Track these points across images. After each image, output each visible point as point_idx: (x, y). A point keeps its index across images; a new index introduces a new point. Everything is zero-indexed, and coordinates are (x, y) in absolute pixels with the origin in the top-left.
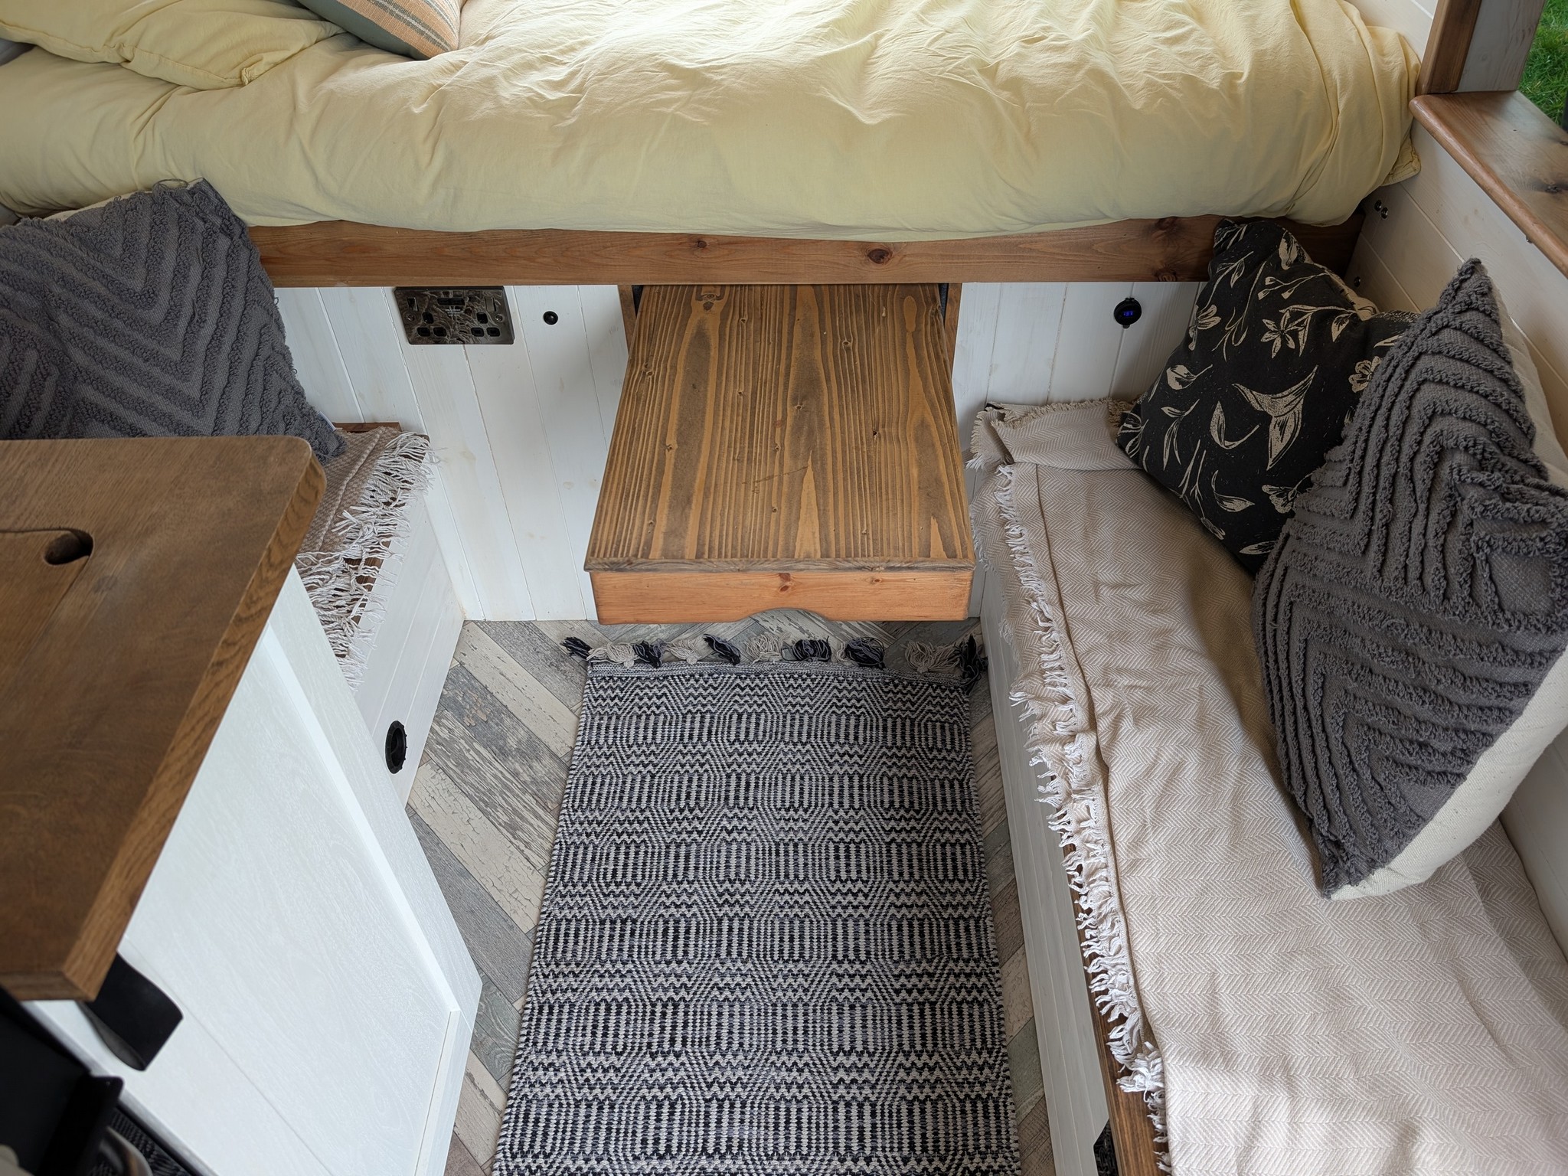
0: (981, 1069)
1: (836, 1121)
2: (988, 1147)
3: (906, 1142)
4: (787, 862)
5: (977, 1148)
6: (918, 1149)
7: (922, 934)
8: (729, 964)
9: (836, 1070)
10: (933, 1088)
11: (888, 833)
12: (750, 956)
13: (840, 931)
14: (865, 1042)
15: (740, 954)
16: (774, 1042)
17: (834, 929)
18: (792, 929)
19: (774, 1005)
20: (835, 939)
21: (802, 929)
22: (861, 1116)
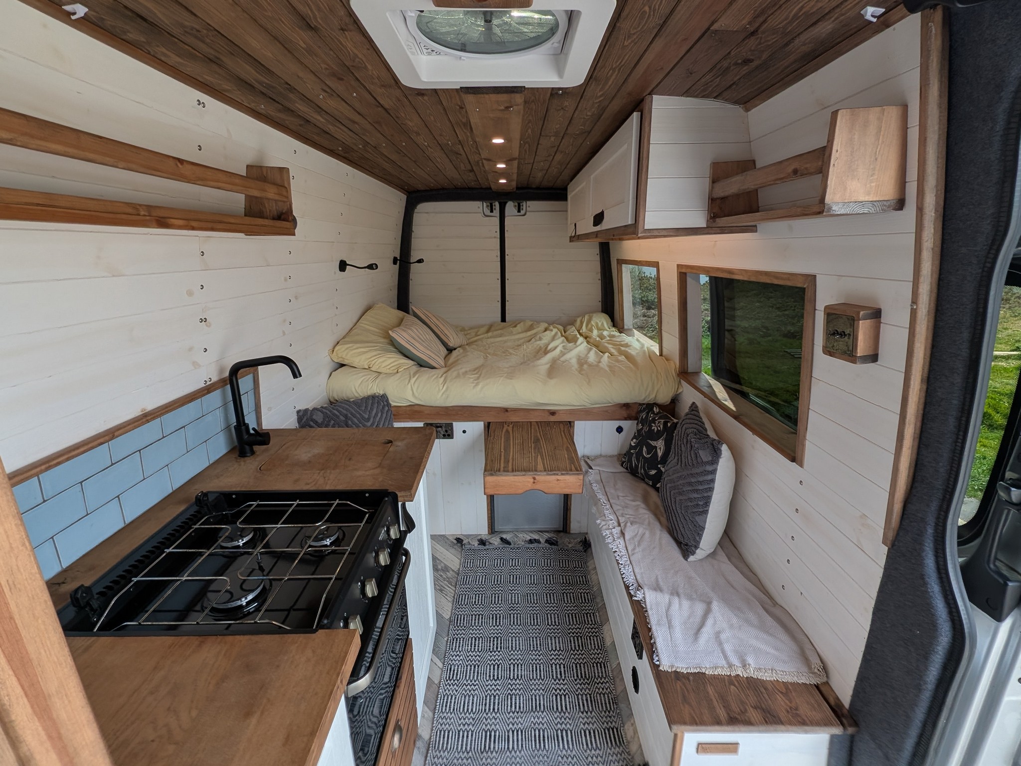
0: (598, 654)
1: (552, 669)
2: (602, 676)
3: (575, 675)
4: (531, 599)
5: (599, 676)
6: (580, 677)
7: (576, 618)
8: (514, 626)
9: (551, 655)
10: (583, 660)
11: (563, 590)
12: (521, 624)
13: (549, 617)
14: (560, 647)
15: (517, 624)
16: (530, 648)
17: (547, 616)
18: (534, 617)
19: (530, 638)
20: (548, 619)
21: (537, 617)
22: (560, 668)
